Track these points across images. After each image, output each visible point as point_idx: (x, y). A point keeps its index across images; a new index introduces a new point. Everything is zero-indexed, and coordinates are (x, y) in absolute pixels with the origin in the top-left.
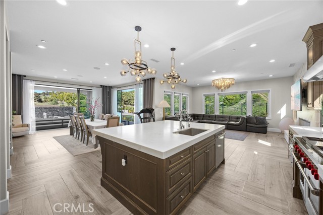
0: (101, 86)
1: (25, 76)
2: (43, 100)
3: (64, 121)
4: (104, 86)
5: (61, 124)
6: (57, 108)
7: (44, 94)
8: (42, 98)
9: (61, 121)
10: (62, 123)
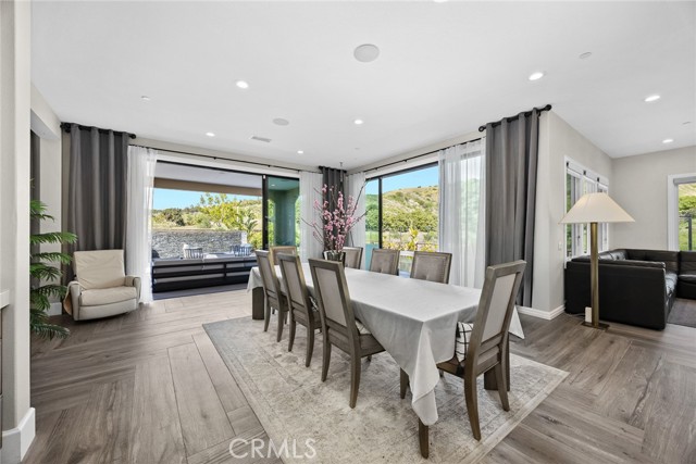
0: (321, 168)
1: (133, 136)
2: (185, 221)
3: (229, 266)
4: (327, 169)
5: (221, 275)
6: (211, 235)
7: (188, 210)
8: (185, 217)
9: (221, 267)
10: (225, 271)
